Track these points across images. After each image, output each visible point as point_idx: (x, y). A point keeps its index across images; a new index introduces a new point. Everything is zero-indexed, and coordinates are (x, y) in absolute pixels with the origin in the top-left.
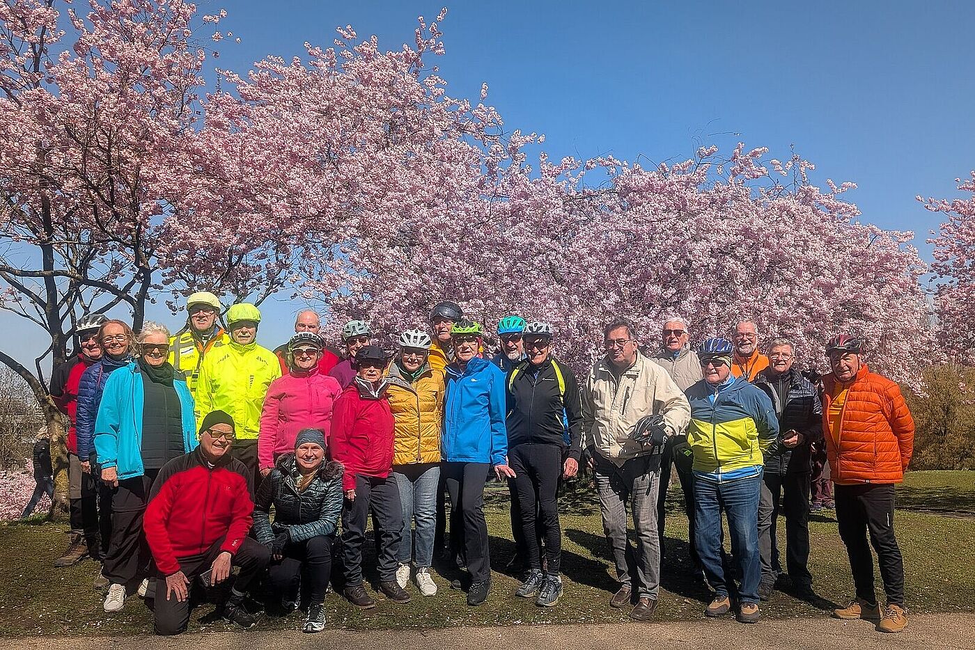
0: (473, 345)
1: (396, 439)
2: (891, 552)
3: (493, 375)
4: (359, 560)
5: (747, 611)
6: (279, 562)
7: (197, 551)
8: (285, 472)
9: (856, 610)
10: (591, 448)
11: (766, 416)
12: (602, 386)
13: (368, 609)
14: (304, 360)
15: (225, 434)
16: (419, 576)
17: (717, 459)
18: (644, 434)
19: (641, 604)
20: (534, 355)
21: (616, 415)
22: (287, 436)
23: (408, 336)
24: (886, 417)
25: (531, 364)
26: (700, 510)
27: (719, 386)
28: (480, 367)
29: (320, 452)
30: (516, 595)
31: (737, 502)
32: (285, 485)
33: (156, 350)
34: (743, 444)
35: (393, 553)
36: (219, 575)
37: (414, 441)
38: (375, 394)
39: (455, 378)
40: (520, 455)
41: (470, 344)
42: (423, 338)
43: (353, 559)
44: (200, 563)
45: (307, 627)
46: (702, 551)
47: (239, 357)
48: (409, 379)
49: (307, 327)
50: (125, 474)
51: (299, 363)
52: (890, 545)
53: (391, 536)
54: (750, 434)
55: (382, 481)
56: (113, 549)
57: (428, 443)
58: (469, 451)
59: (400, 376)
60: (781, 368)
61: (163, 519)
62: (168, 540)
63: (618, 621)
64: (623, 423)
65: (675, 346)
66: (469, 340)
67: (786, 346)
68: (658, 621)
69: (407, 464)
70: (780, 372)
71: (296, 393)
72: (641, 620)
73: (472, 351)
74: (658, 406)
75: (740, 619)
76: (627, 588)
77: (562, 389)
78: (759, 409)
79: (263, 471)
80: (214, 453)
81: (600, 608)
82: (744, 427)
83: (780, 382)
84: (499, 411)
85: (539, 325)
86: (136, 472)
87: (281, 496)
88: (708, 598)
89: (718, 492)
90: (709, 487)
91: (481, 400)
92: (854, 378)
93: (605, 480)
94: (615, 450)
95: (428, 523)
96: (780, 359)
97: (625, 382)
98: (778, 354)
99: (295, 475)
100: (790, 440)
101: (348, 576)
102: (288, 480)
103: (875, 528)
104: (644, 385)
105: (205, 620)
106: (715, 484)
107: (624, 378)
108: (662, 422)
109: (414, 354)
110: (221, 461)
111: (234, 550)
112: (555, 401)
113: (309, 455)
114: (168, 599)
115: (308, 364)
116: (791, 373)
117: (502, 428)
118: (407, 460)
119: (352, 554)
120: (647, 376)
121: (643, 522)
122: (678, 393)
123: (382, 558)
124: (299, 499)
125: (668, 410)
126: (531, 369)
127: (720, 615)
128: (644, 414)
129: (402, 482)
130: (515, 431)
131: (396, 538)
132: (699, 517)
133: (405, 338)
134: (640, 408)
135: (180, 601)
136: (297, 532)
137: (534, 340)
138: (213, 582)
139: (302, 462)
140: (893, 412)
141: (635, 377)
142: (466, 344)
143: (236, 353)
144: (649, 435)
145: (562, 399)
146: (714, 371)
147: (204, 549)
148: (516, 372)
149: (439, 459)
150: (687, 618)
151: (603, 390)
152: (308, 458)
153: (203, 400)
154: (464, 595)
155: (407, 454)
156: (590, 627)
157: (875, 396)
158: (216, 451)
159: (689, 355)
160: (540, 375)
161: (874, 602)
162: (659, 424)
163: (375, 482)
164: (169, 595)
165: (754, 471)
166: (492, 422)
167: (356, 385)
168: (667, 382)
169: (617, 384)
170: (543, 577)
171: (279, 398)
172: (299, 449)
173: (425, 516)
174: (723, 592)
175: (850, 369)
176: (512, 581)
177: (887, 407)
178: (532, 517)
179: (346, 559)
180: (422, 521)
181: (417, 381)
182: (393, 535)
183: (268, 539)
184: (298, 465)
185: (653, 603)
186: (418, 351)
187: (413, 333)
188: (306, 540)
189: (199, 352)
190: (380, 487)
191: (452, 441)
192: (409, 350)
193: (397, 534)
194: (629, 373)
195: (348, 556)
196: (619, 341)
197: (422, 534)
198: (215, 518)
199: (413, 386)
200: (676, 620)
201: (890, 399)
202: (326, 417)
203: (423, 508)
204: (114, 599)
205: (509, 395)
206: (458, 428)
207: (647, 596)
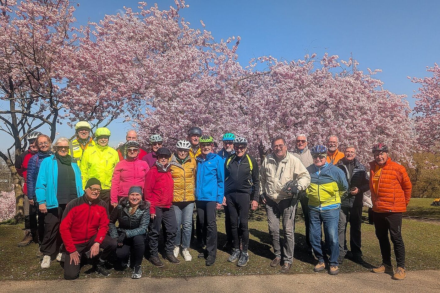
0: (210, 147)
1: (174, 190)
2: (400, 243)
3: (218, 161)
4: (157, 245)
5: (333, 269)
6: (121, 247)
7: (84, 241)
8: (124, 206)
9: (382, 269)
11: (342, 181)
13: (161, 267)
14: (132, 153)
15: (97, 189)
16: (184, 252)
17: (320, 201)
18: (288, 189)
19: (285, 266)
20: (239, 153)
21: (276, 180)
22: (124, 189)
23: (181, 143)
24: (399, 182)
25: (238, 157)
26: (312, 224)
27: (321, 167)
28: (212, 157)
29: (140, 197)
30: (228, 261)
31: (330, 220)
32: (124, 212)
33: (64, 149)
34: (332, 194)
35: (172, 242)
36: (94, 253)
37: (182, 191)
38: (165, 170)
39: (201, 162)
40: (232, 198)
41: (208, 147)
42: (187, 144)
43: (154, 245)
44: (85, 247)
45: (133, 276)
46: (312, 242)
47: (101, 152)
48: (181, 163)
49: (132, 138)
50: (50, 206)
51: (130, 155)
52: (399, 240)
53: (171, 234)
54: (335, 189)
55: (168, 210)
56: (45, 239)
57: (189, 192)
58: (208, 195)
59: (177, 161)
60: (350, 158)
61: (69, 228)
62: (71, 237)
63: (275, 274)
64: (280, 184)
65: (302, 148)
66: (208, 145)
67: (352, 148)
68: (292, 273)
69: (179, 202)
70: (350, 160)
71: (128, 169)
72: (285, 273)
73: (209, 150)
74: (296, 176)
76: (278, 258)
77: (251, 168)
78: (339, 178)
79: (113, 205)
80: (92, 198)
81: (266, 267)
82: (332, 186)
83: (349, 165)
84: (221, 177)
85: (241, 139)
86: (55, 206)
87: (122, 217)
89: (320, 216)
90: (316, 213)
91: (213, 172)
92: (385, 164)
93: (270, 209)
94: (275, 196)
95: (188, 228)
96: (350, 154)
97: (281, 165)
98: (349, 152)
99: (128, 208)
100: (354, 192)
101: (152, 252)
102: (125, 210)
103: (393, 232)
104: (289, 166)
105: (88, 272)
106: (319, 212)
107: (281, 163)
108: (297, 184)
109: (183, 152)
110: (95, 202)
111: (101, 242)
112: (248, 174)
113: (135, 198)
114: (71, 264)
115: (134, 155)
116: (354, 161)
117: (222, 185)
118: (179, 200)
119: (153, 242)
120: (291, 162)
121: (288, 228)
122: (305, 170)
123: (167, 244)
124: (130, 218)
125: (300, 178)
126: (237, 159)
127: (320, 271)
128: (289, 180)
129: (177, 211)
130: (229, 187)
131: (174, 235)
132: (311, 227)
133: (179, 144)
134: (287, 177)
135: (76, 265)
136: (129, 233)
138: (91, 256)
139: (131, 201)
140: (403, 179)
141: (285, 163)
142: (206, 147)
143: (99, 150)
144: (291, 189)
145: (251, 172)
147: (87, 241)
148: (230, 160)
149: (194, 200)
150: (306, 271)
151: (271, 168)
152: (134, 199)
153: (84, 171)
154: (204, 261)
155: (179, 197)
156: (262, 276)
157: (394, 172)
158: (93, 197)
159: (307, 152)
160: (241, 161)
161: (390, 265)
162: (295, 185)
163: (164, 210)
164: (71, 262)
165: (336, 206)
166: (218, 182)
167: (156, 166)
168: (300, 165)
169: (277, 166)
170: (240, 253)
171: (120, 171)
172: (130, 196)
173: (187, 225)
174: (322, 260)
175: (383, 159)
176: (226, 254)
177: (400, 177)
178: (236, 226)
179: (151, 245)
181: (184, 164)
182: (172, 234)
183: (115, 236)
184: (130, 203)
185: (290, 265)
186: (185, 150)
187: (183, 142)
188: (134, 237)
189: (82, 149)
190: (167, 212)
191: (200, 191)
192: (181, 150)
193: (174, 234)
194: (283, 161)
195: (152, 243)
196: (280, 145)
197: (185, 233)
198: (93, 227)
199: (182, 166)
200: (301, 273)
201: (401, 174)
202: (142, 180)
203: (186, 221)
204: (46, 262)
205: (226, 169)
206: (202, 185)
207: (288, 262)
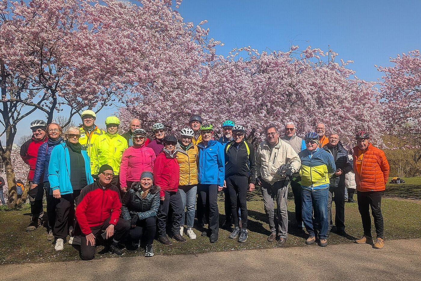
0: (210, 134)
1: (180, 175)
2: (379, 217)
3: (219, 147)
4: (165, 226)
5: (323, 242)
6: (134, 228)
7: (98, 224)
8: (136, 190)
9: (364, 239)
10: (260, 177)
11: (331, 164)
12: (264, 152)
13: (170, 246)
15: (110, 174)
16: (189, 231)
17: (312, 181)
18: (283, 172)
19: (281, 240)
20: (237, 139)
21: (271, 164)
22: (133, 174)
23: (185, 131)
24: (379, 165)
25: (236, 143)
26: (304, 202)
27: (313, 152)
28: (213, 144)
29: (151, 181)
30: (229, 238)
31: (319, 199)
32: (136, 195)
33: (75, 137)
34: (322, 175)
35: (179, 222)
36: (110, 234)
37: (187, 176)
38: (172, 156)
39: (202, 149)
40: (231, 180)
41: (208, 134)
42: (191, 132)
43: (163, 225)
44: (100, 229)
45: (147, 255)
46: (305, 218)
47: (110, 140)
48: (185, 149)
49: (136, 126)
50: (63, 192)
52: (379, 215)
53: (179, 216)
54: (325, 171)
55: (175, 193)
56: (57, 223)
57: (193, 176)
58: (210, 179)
59: (181, 148)
60: (334, 144)
61: (84, 211)
62: (86, 220)
63: (272, 248)
64: (274, 167)
65: (291, 135)
66: (208, 133)
67: (336, 135)
68: (288, 247)
69: (184, 185)
70: (333, 145)
71: (136, 156)
72: (282, 247)
73: (209, 137)
74: (288, 160)
75: (320, 245)
76: (274, 234)
77: (249, 153)
80: (106, 182)
81: (264, 242)
82: (322, 168)
83: (333, 149)
84: (221, 162)
85: (239, 127)
86: (69, 192)
87: (134, 200)
88: (306, 237)
89: (312, 195)
90: (308, 192)
91: (214, 158)
92: (367, 149)
93: (265, 190)
94: (270, 178)
95: (192, 209)
97: (274, 150)
98: (333, 138)
99: (140, 192)
100: (338, 173)
101: (160, 232)
102: (137, 194)
103: (374, 208)
104: (282, 151)
105: (102, 253)
106: (311, 191)
107: (274, 149)
108: (290, 167)
109: (187, 139)
110: (108, 186)
111: (115, 224)
112: (245, 158)
113: (146, 182)
114: (87, 245)
115: (140, 143)
116: (337, 146)
117: (223, 169)
118: (185, 184)
119: (162, 223)
120: (283, 148)
121: (282, 207)
122: (296, 155)
123: (174, 224)
124: (142, 201)
125: (292, 162)
126: (235, 145)
127: (312, 244)
128: (282, 164)
129: (182, 192)
130: (229, 170)
131: (180, 216)
132: (304, 205)
133: (183, 132)
134: (280, 161)
135: (92, 245)
137: (236, 133)
138: (107, 237)
139: (143, 185)
140: (382, 162)
141: (278, 149)
142: (207, 134)
143: (109, 138)
144: (285, 172)
145: (248, 157)
146: (311, 146)
147: (101, 224)
149: (197, 183)
150: (299, 245)
151: (265, 154)
152: (146, 184)
155: (184, 181)
156: (262, 250)
157: (375, 156)
158: (107, 182)
159: (295, 138)
160: (239, 147)
161: (371, 237)
162: (289, 168)
163: (172, 193)
164: (87, 243)
165: (326, 186)
166: (219, 167)
167: (164, 152)
168: (291, 151)
169: (271, 151)
171: (129, 157)
172: (142, 180)
173: (191, 206)
174: (313, 234)
175: (365, 145)
176: (226, 232)
177: (379, 161)
178: (236, 206)
179: (160, 225)
180: (190, 209)
181: (188, 150)
182: (180, 215)
183: (128, 219)
184: (141, 187)
186: (189, 137)
187: (187, 130)
188: (146, 219)
189: (87, 136)
190: (174, 196)
191: (203, 175)
192: (185, 137)
193: (181, 215)
194: (276, 147)
195: (160, 224)
196: (272, 133)
197: (190, 214)
198: (106, 210)
199: (186, 152)
200: (295, 246)
201: (381, 157)
202: (149, 166)
203: (190, 203)
204: (60, 245)
205: (226, 155)
206: (205, 170)
207: (283, 237)
